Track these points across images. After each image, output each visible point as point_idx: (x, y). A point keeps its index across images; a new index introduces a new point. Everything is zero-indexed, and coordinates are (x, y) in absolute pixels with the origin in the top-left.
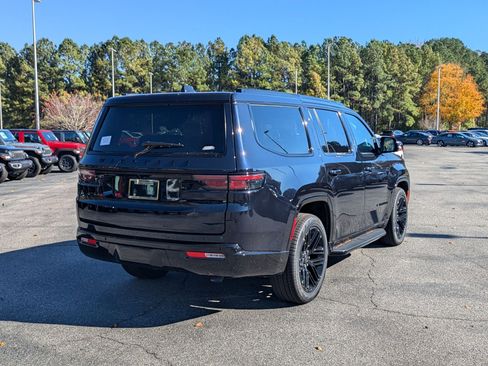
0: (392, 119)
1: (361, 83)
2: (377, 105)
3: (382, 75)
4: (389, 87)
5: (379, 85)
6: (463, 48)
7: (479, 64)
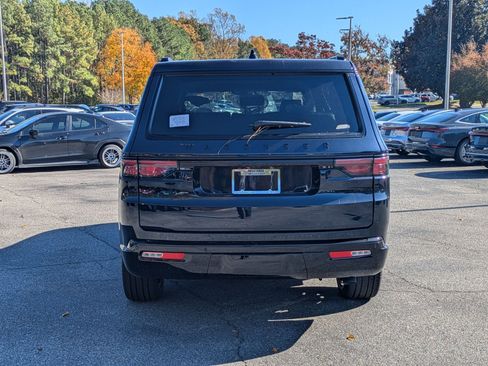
0: (67, 90)
1: (30, 46)
2: (50, 74)
3: (53, 38)
4: (62, 53)
5: (50, 49)
6: (135, 12)
7: (152, 31)
